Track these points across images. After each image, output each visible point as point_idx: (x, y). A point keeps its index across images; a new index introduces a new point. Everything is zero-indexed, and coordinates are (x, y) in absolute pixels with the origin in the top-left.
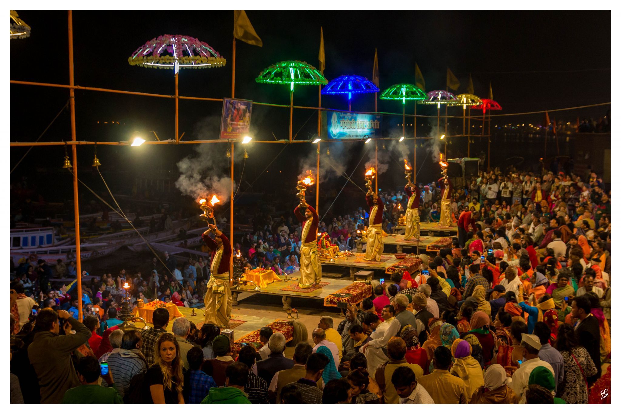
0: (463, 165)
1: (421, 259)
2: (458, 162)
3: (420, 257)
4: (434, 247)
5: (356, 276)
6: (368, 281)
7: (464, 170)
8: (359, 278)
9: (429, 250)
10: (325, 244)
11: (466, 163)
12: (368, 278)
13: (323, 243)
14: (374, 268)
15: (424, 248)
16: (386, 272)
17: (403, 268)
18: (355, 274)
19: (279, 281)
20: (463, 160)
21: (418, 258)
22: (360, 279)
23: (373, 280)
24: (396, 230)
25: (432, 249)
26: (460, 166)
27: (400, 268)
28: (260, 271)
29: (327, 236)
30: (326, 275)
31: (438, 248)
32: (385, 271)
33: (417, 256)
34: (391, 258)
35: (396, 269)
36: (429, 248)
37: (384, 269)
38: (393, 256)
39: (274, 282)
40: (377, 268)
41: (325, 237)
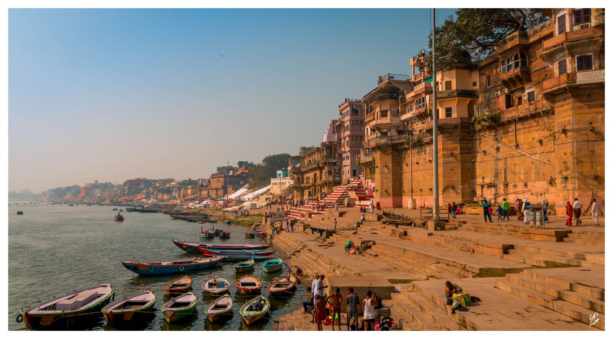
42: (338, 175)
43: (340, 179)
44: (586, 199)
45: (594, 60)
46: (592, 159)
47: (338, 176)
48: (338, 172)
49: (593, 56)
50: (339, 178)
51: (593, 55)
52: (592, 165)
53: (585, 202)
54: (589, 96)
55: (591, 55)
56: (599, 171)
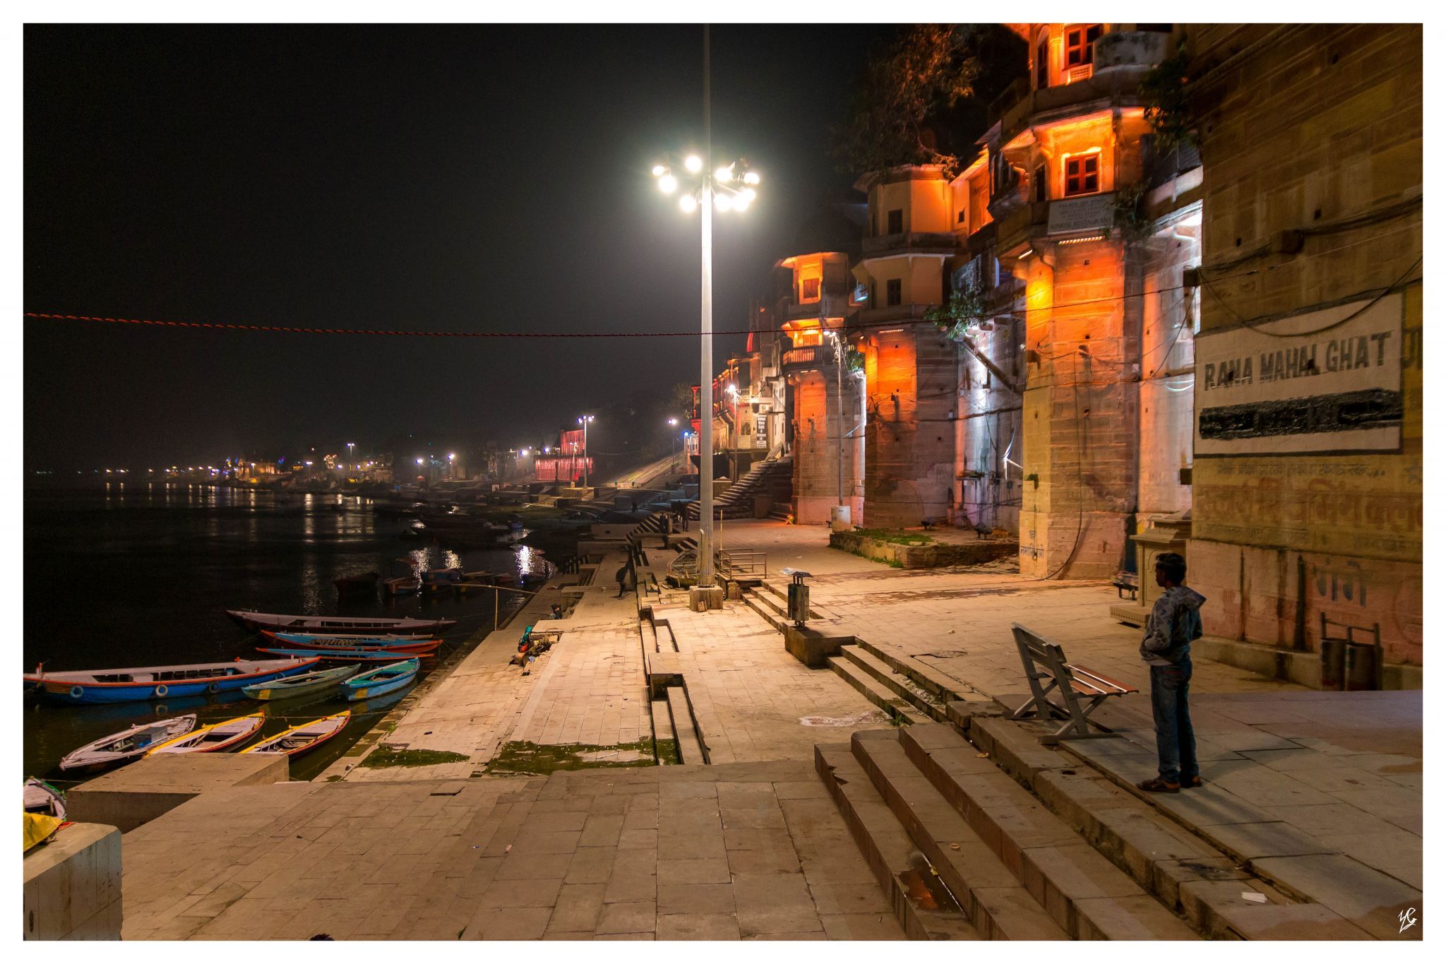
42: (765, 435)
43: (768, 444)
44: (1066, 536)
45: (1103, 165)
46: (1085, 432)
47: (764, 439)
48: (763, 427)
49: (1101, 155)
50: (765, 442)
51: (1101, 151)
52: (1085, 448)
53: (1064, 544)
54: (1086, 263)
55: (1097, 154)
56: (1099, 464)
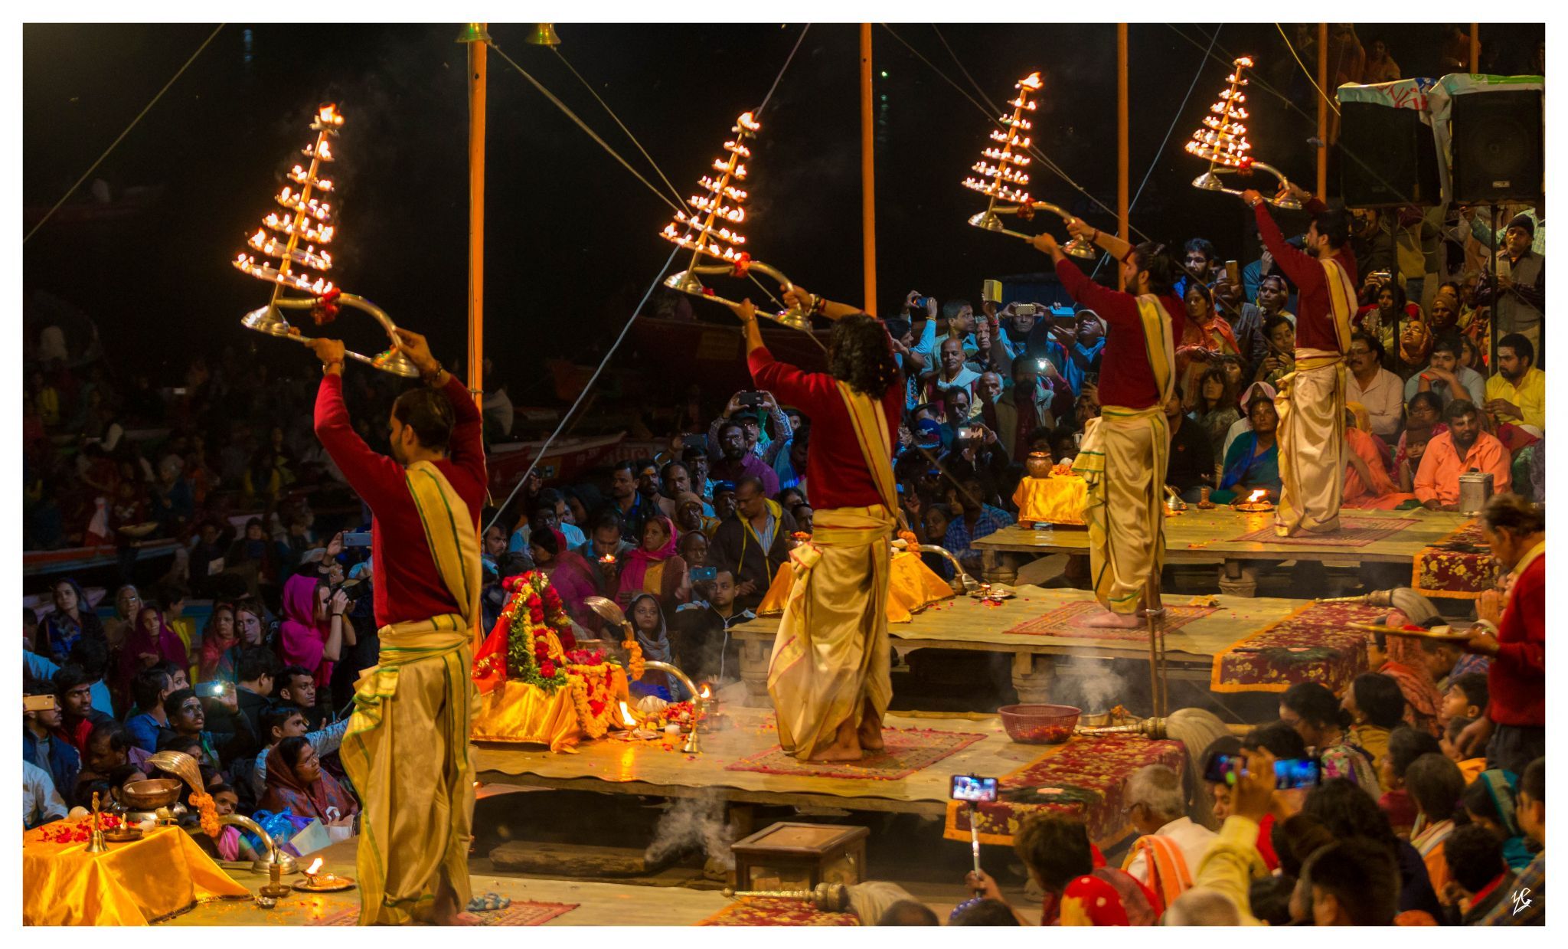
0: (1439, 121)
1: (1179, 742)
2: (1410, 105)
3: (1171, 733)
4: (1264, 661)
5: (747, 859)
6: (834, 889)
7: (1445, 154)
8: (770, 873)
9: (1233, 686)
10: (531, 648)
11: (1462, 106)
12: (830, 873)
13: (521, 639)
14: (865, 806)
15: (1195, 675)
16: (951, 832)
17: (1060, 799)
18: (744, 844)
19: (231, 898)
20: (1440, 89)
21: (1159, 735)
22: (775, 881)
23: (859, 881)
24: (1001, 555)
25: (1246, 679)
26: (1427, 130)
27: (1044, 800)
28: (97, 835)
29: (544, 592)
30: (539, 858)
31: (1288, 666)
32: (940, 823)
33: (1149, 723)
34: (981, 737)
35: (1018, 807)
36: (1226, 676)
37: (930, 813)
38: (994, 725)
39: (194, 904)
40: (886, 807)
41: (527, 604)
